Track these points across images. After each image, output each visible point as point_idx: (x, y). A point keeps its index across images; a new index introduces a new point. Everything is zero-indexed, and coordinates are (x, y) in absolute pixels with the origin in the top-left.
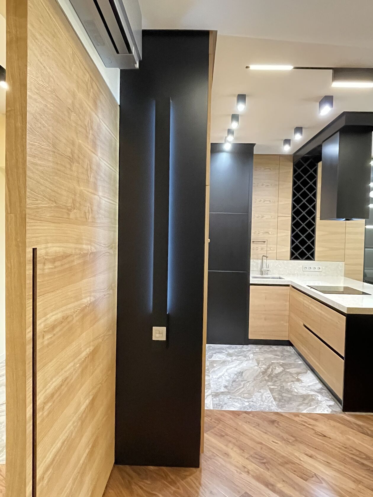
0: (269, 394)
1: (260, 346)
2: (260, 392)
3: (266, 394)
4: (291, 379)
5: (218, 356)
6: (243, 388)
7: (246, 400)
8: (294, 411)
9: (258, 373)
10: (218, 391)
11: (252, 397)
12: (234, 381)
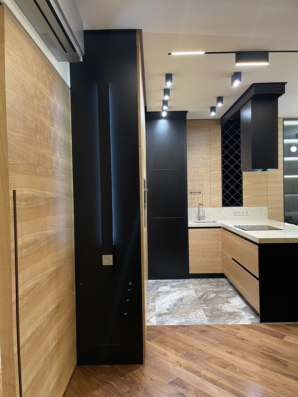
0: (203, 313)
1: (199, 279)
2: (196, 312)
3: (200, 313)
4: (221, 301)
5: (163, 288)
6: (181, 309)
7: (184, 318)
8: (221, 323)
9: (195, 298)
10: (162, 313)
11: (188, 316)
12: (175, 305)
